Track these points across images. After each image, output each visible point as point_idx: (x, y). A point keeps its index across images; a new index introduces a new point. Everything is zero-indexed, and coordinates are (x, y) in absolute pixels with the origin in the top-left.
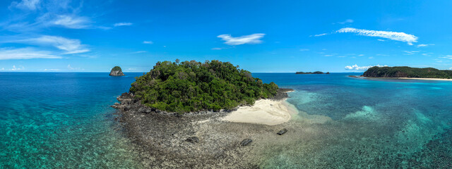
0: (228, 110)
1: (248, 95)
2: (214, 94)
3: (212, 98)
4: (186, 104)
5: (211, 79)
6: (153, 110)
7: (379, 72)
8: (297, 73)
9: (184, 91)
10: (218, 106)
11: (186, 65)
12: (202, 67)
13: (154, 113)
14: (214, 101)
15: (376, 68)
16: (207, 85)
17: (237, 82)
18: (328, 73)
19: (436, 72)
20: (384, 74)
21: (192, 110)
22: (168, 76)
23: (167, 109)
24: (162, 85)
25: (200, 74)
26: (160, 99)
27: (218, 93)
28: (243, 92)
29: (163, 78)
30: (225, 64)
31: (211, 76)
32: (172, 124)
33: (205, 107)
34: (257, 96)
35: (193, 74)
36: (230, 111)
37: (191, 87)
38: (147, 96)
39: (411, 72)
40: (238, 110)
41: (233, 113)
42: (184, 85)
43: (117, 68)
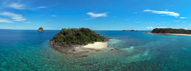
0: (85, 45)
1: (93, 40)
2: (81, 40)
3: (80, 41)
4: (73, 42)
5: (81, 35)
6: (63, 44)
7: (158, 31)
8: (123, 31)
9: (72, 39)
10: (82, 43)
11: (72, 30)
12: (78, 30)
13: (63, 45)
14: (81, 42)
15: (157, 29)
16: (79, 37)
17: (90, 36)
18: (137, 31)
19: (183, 31)
20: (160, 32)
21: (74, 44)
22: (66, 34)
23: (67, 44)
24: (65, 37)
25: (77, 33)
26: (64, 41)
27: (82, 39)
28: (91, 39)
29: (65, 34)
30: (86, 29)
31: (80, 34)
32: (69, 48)
33: (78, 44)
34: (96, 41)
35: (74, 33)
36: (86, 45)
37: (74, 38)
38: (60, 40)
39: (172, 31)
40: (88, 45)
41: (87, 46)
42: (72, 37)
43: (41, 28)
